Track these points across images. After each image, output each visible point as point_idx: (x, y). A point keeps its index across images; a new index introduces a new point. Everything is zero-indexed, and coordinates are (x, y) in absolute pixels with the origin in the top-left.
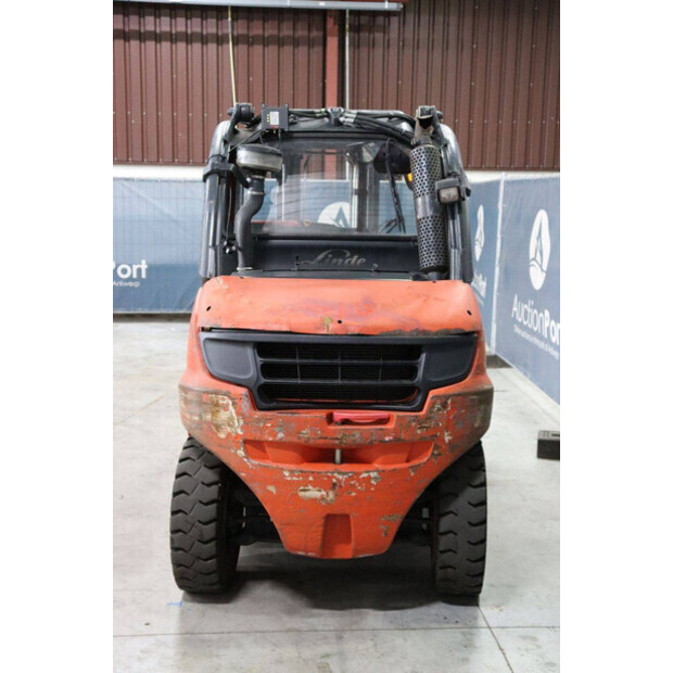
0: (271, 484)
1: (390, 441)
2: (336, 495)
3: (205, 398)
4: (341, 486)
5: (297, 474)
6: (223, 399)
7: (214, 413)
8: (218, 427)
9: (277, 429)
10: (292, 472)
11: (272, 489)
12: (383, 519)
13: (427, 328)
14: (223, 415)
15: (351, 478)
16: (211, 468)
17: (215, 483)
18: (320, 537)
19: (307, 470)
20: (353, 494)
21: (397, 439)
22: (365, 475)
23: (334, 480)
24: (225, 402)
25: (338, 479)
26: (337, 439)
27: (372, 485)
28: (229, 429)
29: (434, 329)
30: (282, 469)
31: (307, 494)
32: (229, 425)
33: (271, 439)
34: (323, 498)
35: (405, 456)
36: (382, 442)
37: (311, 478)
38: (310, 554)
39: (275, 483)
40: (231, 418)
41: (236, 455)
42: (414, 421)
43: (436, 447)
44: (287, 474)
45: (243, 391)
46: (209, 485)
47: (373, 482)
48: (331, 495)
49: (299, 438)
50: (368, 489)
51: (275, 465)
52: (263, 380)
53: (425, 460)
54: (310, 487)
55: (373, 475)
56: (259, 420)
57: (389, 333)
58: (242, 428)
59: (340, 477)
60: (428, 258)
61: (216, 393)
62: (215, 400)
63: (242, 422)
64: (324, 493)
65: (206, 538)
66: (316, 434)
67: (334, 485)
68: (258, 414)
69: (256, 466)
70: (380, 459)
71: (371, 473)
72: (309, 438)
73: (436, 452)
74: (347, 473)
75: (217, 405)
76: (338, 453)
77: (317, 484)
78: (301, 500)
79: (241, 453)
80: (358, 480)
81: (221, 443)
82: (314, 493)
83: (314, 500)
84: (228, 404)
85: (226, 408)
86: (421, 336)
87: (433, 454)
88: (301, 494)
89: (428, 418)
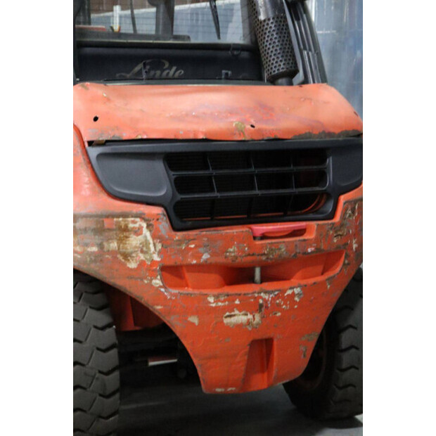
0: (193, 314)
1: (312, 252)
2: (262, 318)
3: (107, 223)
4: (267, 307)
5: (222, 299)
6: (134, 222)
7: (121, 240)
8: (127, 256)
9: (201, 250)
10: (217, 297)
11: (194, 320)
12: (303, 339)
13: (332, 130)
14: (134, 241)
15: (277, 297)
16: (99, 309)
17: (109, 326)
18: (243, 368)
19: (233, 292)
20: (279, 314)
21: (318, 249)
22: (289, 292)
23: (261, 301)
24: (137, 225)
25: (264, 300)
26: (264, 254)
27: (295, 302)
28: (142, 257)
29: (337, 131)
30: (207, 295)
31: (233, 320)
32: (142, 251)
33: (195, 262)
34: (249, 323)
35: (320, 268)
36: (305, 253)
37: (237, 302)
38: (230, 389)
39: (197, 313)
40: (146, 243)
41: (150, 285)
42: (331, 229)
43: (347, 256)
44: (211, 299)
45: (157, 210)
46: (103, 328)
47: (297, 299)
48: (258, 318)
49: (226, 257)
50: (292, 308)
51: (196, 292)
52: (179, 197)
53: (338, 269)
54: (236, 312)
55: (297, 290)
56: (180, 242)
57: (300, 136)
58: (160, 253)
59: (267, 297)
60: (276, 64)
61: (125, 215)
62: (123, 224)
63: (159, 246)
64: (250, 316)
65: (110, 389)
66: (243, 251)
67: (261, 306)
68: (179, 235)
69: (175, 295)
70: (299, 274)
71: (294, 289)
72: (236, 257)
73: (346, 262)
74: (273, 292)
75: (126, 229)
76: (258, 272)
77: (244, 308)
78: (227, 327)
79: (157, 282)
80: (283, 298)
81: (131, 274)
82: (240, 318)
83: (239, 326)
84: (141, 228)
85: (138, 232)
86: (328, 139)
87: (344, 264)
88: (226, 321)
89: (342, 225)
